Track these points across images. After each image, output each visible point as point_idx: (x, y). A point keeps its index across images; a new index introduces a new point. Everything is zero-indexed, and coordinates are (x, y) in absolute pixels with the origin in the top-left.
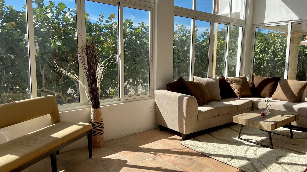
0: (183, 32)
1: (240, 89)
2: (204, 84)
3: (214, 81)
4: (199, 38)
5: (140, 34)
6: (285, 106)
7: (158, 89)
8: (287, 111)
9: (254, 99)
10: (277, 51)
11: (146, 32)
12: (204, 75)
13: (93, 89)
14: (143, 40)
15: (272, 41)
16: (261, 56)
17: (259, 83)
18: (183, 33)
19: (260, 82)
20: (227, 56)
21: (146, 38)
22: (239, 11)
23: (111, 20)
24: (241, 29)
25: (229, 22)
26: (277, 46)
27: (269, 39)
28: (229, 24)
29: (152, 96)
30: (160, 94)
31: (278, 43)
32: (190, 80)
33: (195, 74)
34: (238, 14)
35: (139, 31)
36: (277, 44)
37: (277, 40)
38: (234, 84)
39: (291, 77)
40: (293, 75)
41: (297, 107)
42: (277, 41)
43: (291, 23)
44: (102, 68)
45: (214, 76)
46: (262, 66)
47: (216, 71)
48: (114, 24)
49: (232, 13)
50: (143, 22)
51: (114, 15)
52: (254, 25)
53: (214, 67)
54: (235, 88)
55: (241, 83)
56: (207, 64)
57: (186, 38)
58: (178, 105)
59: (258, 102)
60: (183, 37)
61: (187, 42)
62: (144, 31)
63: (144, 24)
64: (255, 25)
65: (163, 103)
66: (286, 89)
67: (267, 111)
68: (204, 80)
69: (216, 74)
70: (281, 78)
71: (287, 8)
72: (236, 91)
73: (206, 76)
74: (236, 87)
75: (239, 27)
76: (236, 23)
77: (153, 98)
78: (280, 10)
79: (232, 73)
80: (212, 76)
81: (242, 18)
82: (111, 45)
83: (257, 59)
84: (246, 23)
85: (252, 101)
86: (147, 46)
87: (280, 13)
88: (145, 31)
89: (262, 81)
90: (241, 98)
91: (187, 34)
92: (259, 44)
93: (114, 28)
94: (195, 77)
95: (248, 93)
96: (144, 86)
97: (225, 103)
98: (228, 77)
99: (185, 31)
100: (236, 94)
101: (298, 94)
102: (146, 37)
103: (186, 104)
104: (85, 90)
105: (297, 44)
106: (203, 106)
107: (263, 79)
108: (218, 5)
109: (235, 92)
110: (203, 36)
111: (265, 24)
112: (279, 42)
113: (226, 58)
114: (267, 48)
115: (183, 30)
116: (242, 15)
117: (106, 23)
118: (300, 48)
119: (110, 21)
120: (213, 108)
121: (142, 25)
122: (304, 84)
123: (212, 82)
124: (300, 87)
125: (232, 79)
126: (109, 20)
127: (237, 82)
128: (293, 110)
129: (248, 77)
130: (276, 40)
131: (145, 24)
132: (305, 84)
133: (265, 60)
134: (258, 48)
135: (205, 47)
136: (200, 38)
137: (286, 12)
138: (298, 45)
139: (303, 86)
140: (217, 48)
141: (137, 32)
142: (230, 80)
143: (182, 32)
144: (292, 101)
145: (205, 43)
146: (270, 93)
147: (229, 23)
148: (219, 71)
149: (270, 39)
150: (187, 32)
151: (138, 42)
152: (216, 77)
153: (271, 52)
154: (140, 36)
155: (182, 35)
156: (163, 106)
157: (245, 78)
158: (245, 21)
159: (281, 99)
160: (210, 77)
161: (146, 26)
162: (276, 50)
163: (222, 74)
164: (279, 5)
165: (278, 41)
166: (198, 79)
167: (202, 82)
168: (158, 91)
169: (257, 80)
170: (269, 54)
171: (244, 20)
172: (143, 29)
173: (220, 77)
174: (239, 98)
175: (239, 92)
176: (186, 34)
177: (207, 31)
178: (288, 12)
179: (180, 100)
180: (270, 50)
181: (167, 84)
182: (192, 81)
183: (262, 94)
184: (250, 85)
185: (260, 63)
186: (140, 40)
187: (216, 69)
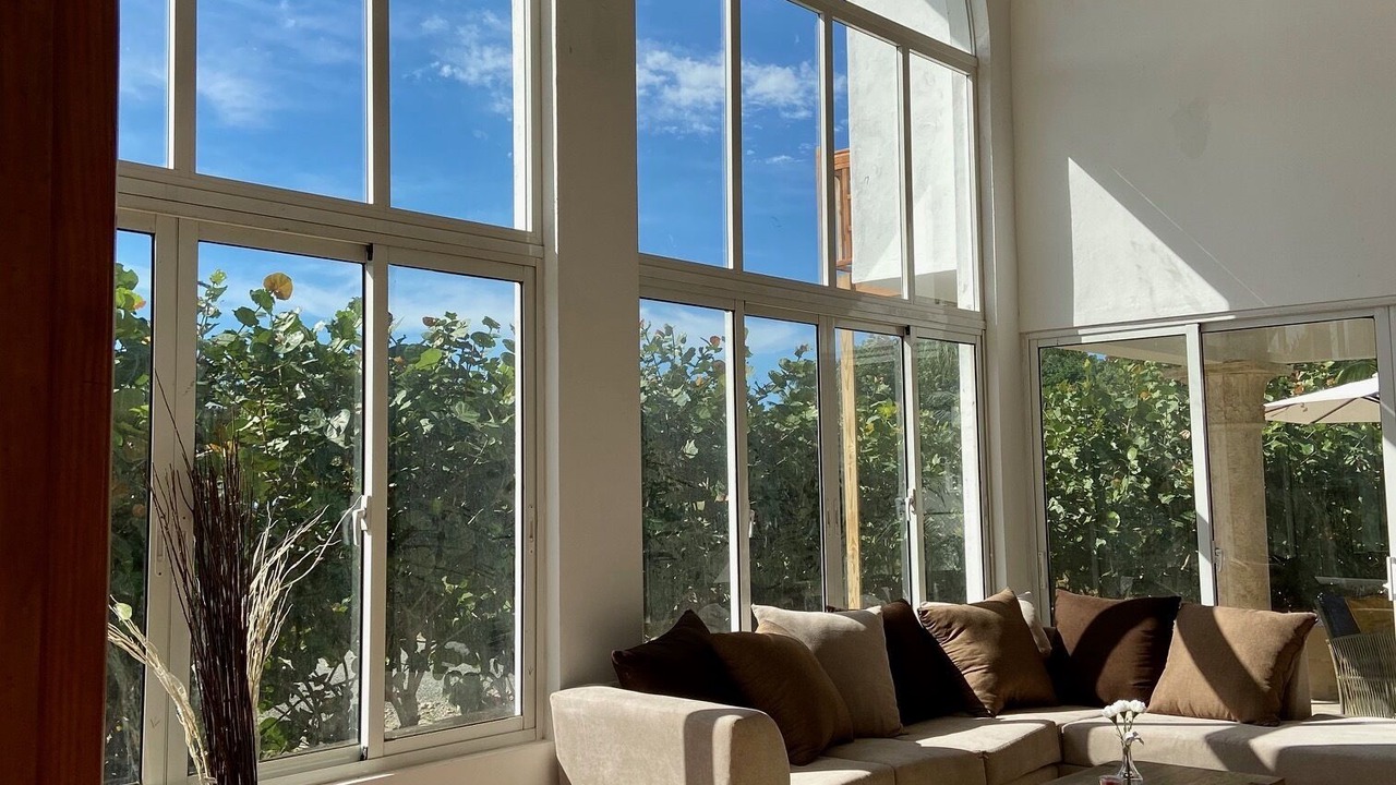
0: (672, 361)
1: (996, 667)
2: (810, 647)
3: (862, 626)
4: (757, 393)
5: (436, 378)
6: (1213, 742)
7: (571, 683)
8: (1228, 768)
9: (1065, 718)
10: (1163, 457)
11: (464, 365)
12: (808, 595)
13: (227, 701)
14: (451, 412)
15: (1131, 405)
16: (1088, 483)
17: (1083, 628)
18: (674, 367)
19: (1087, 623)
20: (911, 494)
21: (469, 399)
22: (951, 266)
23: (269, 309)
24: (966, 356)
25: (905, 322)
26: (1163, 433)
27: (1116, 394)
28: (908, 333)
29: (539, 725)
30: (582, 711)
31: (1164, 414)
32: (735, 628)
33: (760, 595)
34: (947, 281)
35: (429, 360)
36: (1164, 421)
37: (1160, 398)
38: (962, 640)
39: (1242, 592)
40: (1253, 585)
41: (1269, 743)
42: (1159, 405)
43: (1197, 325)
44: (277, 581)
45: (854, 600)
46: (1104, 542)
47: (861, 571)
48: (283, 329)
49: (916, 274)
50: (448, 315)
51: (285, 280)
52: (1028, 333)
53: (849, 552)
54: (967, 663)
55: (996, 632)
56: (817, 538)
57: (688, 392)
58: (682, 763)
59: (1083, 731)
60: (676, 392)
61: (697, 417)
62: (457, 359)
63: (455, 323)
64: (1032, 336)
65: (599, 759)
66: (1214, 656)
67: (1129, 769)
68: (807, 623)
69: (866, 587)
70: (1183, 601)
71: (1169, 259)
72: (973, 678)
73: (818, 599)
74: (972, 653)
75: (957, 347)
76: (944, 327)
77: (543, 738)
78: (1139, 267)
79: (947, 584)
80: (846, 603)
81: (968, 300)
82: (266, 444)
83: (1070, 502)
84: (989, 324)
85: (1059, 726)
86: (474, 441)
87: (1140, 278)
88: (461, 361)
89: (1093, 617)
90: (1002, 712)
91: (693, 373)
92: (1068, 422)
93: (289, 350)
94: (758, 610)
95: (1036, 685)
96: (454, 680)
97: (925, 743)
98: (930, 604)
99: (681, 354)
100: (977, 693)
101: (1270, 680)
102: (471, 394)
103: (728, 753)
104: (179, 709)
105: (1253, 422)
106: (813, 764)
107: (1101, 610)
108: (847, 233)
109: (969, 682)
110: (779, 382)
111: (1080, 332)
112: (1169, 411)
113: (907, 501)
114: (1114, 444)
115: (671, 349)
116: (965, 287)
117: (237, 326)
118: (1277, 439)
119: (263, 315)
120: (868, 773)
121: (441, 328)
122: (1291, 629)
123: (848, 634)
124: (1274, 642)
125: (948, 611)
126: (254, 306)
127: (974, 625)
128: (1252, 759)
129: (1027, 598)
130: (1156, 400)
131: (459, 325)
132: (1298, 627)
133: (1115, 507)
134: (1067, 442)
135: (791, 442)
136: (763, 392)
137: (1170, 276)
138: (1254, 425)
139: (1290, 637)
140: (860, 445)
141: (417, 366)
142: (939, 620)
143: (665, 359)
144: (1247, 719)
145: (792, 418)
146: (1143, 677)
147: (908, 329)
148: (881, 571)
149: (1122, 396)
150: (694, 360)
151: (423, 422)
152: (865, 605)
153: (1135, 463)
154: (434, 387)
155: (667, 376)
156: (600, 779)
157: (1012, 605)
158: (985, 316)
159: (1197, 710)
160: (837, 607)
161: (467, 336)
162: (1159, 449)
163: (897, 588)
164: (1133, 243)
165: (1166, 406)
166: (779, 617)
167: (800, 636)
168: (571, 697)
169: (1073, 615)
170: (1126, 471)
171: (978, 309)
172: (449, 349)
173: (888, 606)
174: (990, 715)
175: (990, 680)
176: (689, 372)
177: (798, 354)
178: (1176, 274)
179: (697, 731)
180: (1131, 455)
181: (618, 655)
182: (747, 628)
183: (1101, 687)
184: (1042, 644)
185: (1088, 519)
186: (435, 414)
187: (863, 564)
